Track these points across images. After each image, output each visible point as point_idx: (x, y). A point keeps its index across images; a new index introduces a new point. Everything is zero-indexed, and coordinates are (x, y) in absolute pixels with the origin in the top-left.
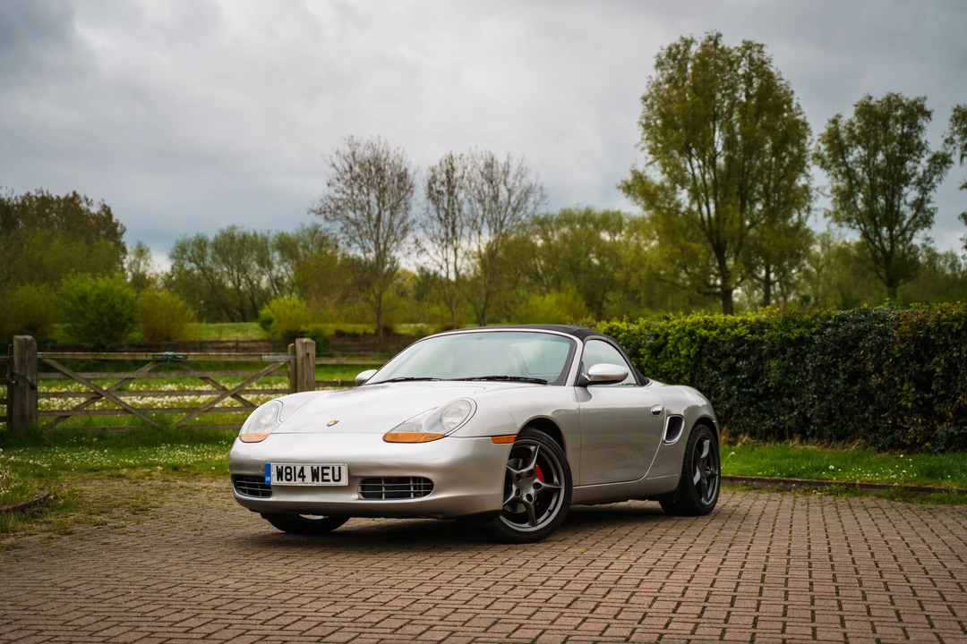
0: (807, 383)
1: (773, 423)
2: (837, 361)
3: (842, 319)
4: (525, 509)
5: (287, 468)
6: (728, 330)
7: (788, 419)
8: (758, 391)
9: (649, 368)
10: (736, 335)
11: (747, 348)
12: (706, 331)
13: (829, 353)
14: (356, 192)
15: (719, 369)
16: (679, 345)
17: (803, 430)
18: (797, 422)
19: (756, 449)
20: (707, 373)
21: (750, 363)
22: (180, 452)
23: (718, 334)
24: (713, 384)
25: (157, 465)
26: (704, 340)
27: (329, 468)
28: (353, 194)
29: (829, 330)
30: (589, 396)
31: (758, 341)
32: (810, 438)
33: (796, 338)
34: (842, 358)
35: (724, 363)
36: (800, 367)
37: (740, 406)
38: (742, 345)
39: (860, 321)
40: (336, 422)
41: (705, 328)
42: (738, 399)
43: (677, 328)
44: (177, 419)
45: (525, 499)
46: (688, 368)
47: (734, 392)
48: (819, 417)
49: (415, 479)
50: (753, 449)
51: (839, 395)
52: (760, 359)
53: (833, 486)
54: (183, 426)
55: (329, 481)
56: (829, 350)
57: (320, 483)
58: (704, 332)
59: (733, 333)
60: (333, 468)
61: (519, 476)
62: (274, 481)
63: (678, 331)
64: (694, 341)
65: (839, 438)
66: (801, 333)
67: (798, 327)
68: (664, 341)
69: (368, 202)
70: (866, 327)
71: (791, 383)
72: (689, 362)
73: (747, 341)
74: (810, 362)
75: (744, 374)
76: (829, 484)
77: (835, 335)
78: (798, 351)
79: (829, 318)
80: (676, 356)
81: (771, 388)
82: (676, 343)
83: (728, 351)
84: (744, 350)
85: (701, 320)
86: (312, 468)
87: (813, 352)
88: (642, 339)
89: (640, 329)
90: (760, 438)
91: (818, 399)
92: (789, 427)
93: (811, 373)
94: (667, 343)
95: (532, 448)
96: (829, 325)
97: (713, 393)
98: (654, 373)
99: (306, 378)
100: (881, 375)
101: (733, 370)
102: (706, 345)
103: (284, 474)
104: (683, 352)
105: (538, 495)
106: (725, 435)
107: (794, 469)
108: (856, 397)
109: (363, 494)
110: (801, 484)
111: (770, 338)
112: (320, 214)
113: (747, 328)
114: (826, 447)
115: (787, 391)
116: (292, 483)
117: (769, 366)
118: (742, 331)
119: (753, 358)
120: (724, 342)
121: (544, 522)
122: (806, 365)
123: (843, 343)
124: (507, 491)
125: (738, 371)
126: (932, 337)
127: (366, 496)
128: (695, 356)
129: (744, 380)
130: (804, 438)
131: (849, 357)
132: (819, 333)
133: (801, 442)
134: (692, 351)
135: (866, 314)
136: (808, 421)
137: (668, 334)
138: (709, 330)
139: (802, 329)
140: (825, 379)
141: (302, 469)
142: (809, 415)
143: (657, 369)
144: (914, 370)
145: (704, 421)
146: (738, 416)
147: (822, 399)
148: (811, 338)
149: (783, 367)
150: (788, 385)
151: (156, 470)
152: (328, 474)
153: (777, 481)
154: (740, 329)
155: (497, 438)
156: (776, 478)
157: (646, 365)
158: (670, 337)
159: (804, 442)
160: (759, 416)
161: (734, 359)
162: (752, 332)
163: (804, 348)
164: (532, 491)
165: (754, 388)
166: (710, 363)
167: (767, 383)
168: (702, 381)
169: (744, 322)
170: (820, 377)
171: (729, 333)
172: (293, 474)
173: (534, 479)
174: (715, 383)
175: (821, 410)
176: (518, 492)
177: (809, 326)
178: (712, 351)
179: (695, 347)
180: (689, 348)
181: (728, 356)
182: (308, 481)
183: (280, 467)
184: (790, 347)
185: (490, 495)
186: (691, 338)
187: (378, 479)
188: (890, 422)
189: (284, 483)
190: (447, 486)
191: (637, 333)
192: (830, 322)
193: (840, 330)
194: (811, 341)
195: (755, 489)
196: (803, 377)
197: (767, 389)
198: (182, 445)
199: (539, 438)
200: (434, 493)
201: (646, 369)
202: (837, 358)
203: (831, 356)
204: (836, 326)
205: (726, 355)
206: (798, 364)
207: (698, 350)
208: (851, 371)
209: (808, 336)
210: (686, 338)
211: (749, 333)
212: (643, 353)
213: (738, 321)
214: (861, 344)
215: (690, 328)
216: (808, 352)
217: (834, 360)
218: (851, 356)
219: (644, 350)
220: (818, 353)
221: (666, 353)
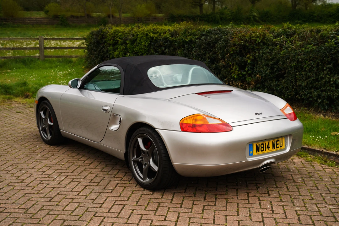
3: (210, 32)
6: (162, 34)
9: (130, 49)
10: (165, 37)
11: (169, 43)
12: (153, 34)
13: (203, 49)
15: (158, 52)
20: (153, 53)
23: (158, 36)
26: (152, 38)
29: (203, 37)
31: (174, 40)
33: (189, 41)
34: (208, 51)
35: (160, 49)
36: (191, 54)
38: (167, 42)
46: (145, 51)
52: (175, 48)
56: (203, 47)
58: (151, 35)
63: (142, 33)
64: (148, 38)
66: (191, 38)
67: (190, 35)
68: (136, 37)
70: (219, 37)
72: (146, 48)
73: (169, 40)
77: (206, 40)
78: (190, 46)
79: (204, 31)
80: (140, 45)
82: (141, 39)
83: (161, 44)
85: (152, 28)
87: (196, 47)
88: (128, 36)
94: (137, 39)
96: (203, 35)
100: (225, 61)
101: (163, 52)
102: (153, 41)
104: (143, 43)
111: (179, 39)
113: (170, 34)
117: (178, 52)
118: (168, 35)
119: (172, 48)
120: (160, 40)
123: (209, 44)
126: (247, 45)
128: (148, 45)
131: (211, 51)
132: (199, 38)
134: (147, 43)
135: (220, 30)
137: (138, 35)
143: (133, 50)
144: (238, 60)
148: (195, 41)
149: (184, 53)
154: (167, 34)
158: (139, 36)
161: (164, 48)
162: (172, 36)
163: (192, 45)
166: (154, 49)
169: (169, 30)
171: (162, 36)
177: (195, 35)
178: (155, 43)
180: (146, 41)
181: (162, 46)
184: (186, 45)
191: (127, 32)
192: (204, 33)
193: (208, 38)
202: (206, 51)
203: (203, 50)
204: (207, 36)
205: (160, 46)
206: (190, 53)
207: (149, 43)
208: (211, 58)
209: (194, 40)
210: (144, 37)
211: (170, 36)
212: (127, 43)
213: (167, 30)
214: (216, 45)
215: (146, 32)
216: (194, 47)
217: (205, 52)
218: (212, 51)
219: (128, 41)
220: (198, 48)
221: (137, 43)
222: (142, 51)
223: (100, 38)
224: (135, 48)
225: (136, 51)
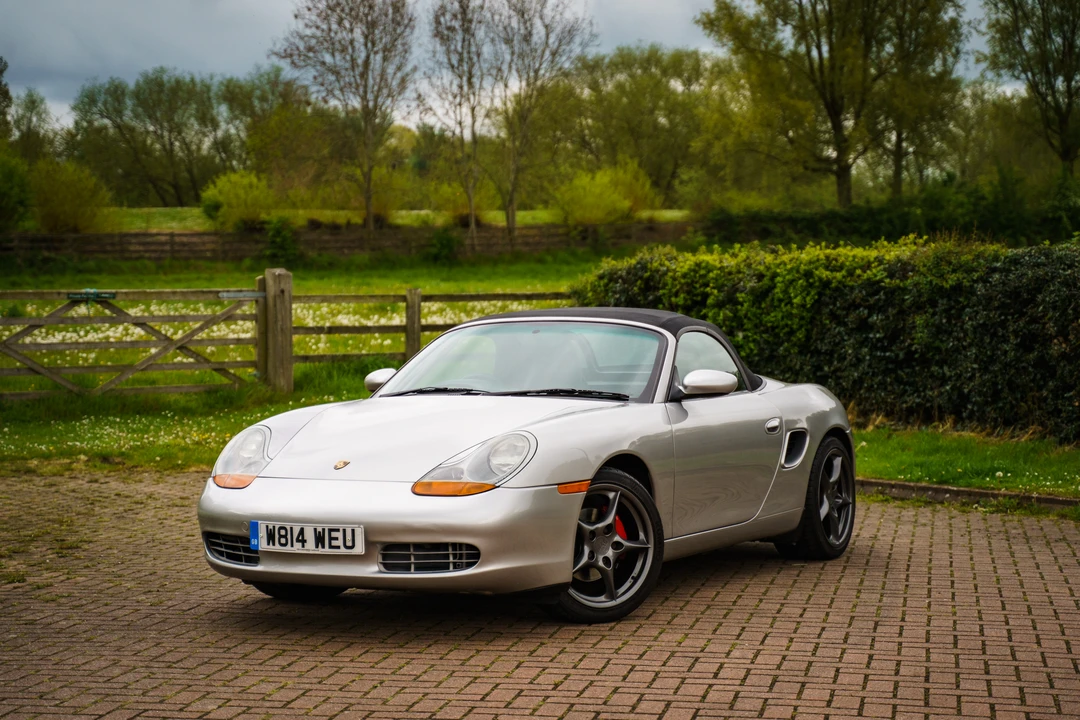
0: (964, 348)
1: (918, 400)
2: (1006, 320)
3: (1015, 261)
4: (600, 576)
5: (281, 528)
6: (858, 272)
7: (936, 395)
8: (897, 356)
9: (749, 319)
10: (869, 279)
11: (883, 297)
12: (828, 273)
13: (997, 308)
14: (334, 27)
15: (845, 324)
16: (791, 290)
17: (959, 411)
18: (950, 399)
19: (894, 436)
20: (829, 329)
21: (887, 318)
22: (108, 429)
23: (844, 277)
24: (837, 344)
25: (80, 453)
26: (826, 284)
27: (338, 530)
28: (330, 30)
29: (997, 276)
30: (685, 413)
31: (899, 288)
32: (967, 421)
33: (951, 286)
34: (1013, 315)
35: (852, 317)
36: (955, 325)
37: (873, 375)
38: (877, 292)
39: (1038, 265)
40: (346, 464)
41: (827, 268)
42: (870, 366)
43: (789, 267)
44: (103, 380)
45: (601, 564)
46: (803, 322)
47: (864, 357)
48: (980, 394)
49: (455, 546)
50: (889, 436)
51: (1006, 366)
52: (901, 312)
53: (1000, 499)
54: (112, 390)
55: (338, 547)
56: (996, 304)
57: (327, 550)
58: (825, 274)
59: (865, 276)
60: (344, 531)
61: (593, 533)
62: (263, 544)
63: (790, 271)
64: (811, 285)
65: (1007, 423)
66: (958, 279)
67: (954, 271)
68: (770, 283)
69: (352, 42)
70: (1046, 274)
71: (943, 347)
72: (804, 314)
73: (884, 288)
74: (970, 319)
75: (878, 332)
76: (995, 496)
77: (1004, 284)
78: (953, 304)
79: (996, 259)
80: (786, 305)
81: (916, 351)
82: (787, 287)
83: (858, 301)
84: (879, 300)
85: (822, 256)
86: (315, 530)
87: (974, 306)
88: (740, 280)
89: (738, 265)
90: (900, 420)
91: (979, 369)
92: (940, 407)
93: (969, 332)
94: (775, 287)
95: (611, 495)
96: (995, 270)
97: (836, 356)
98: (756, 326)
99: (280, 323)
100: (1066, 340)
101: (864, 326)
102: (828, 292)
103: (277, 536)
104: (797, 300)
105: (618, 559)
106: (852, 413)
107: (947, 471)
108: (1030, 369)
109: (386, 566)
110: (957, 493)
111: (916, 285)
112: (284, 57)
113: (885, 270)
114: (989, 435)
115: (937, 357)
116: (288, 549)
117: (914, 322)
118: (877, 273)
119: (891, 311)
120: (852, 288)
121: (626, 592)
122: (963, 323)
123: (1015, 294)
124: (578, 554)
125: (871, 328)
127: (389, 567)
128: (812, 305)
129: (879, 340)
130: (959, 421)
131: (1023, 314)
132: (984, 280)
133: (954, 427)
134: (808, 299)
135: (1047, 256)
136: (965, 399)
137: (775, 275)
138: (832, 271)
139: (959, 275)
140: (990, 343)
141: (302, 531)
142: (966, 391)
143: (761, 321)
145: (837, 432)
146: (870, 389)
147: (985, 369)
148: (972, 286)
149: (933, 325)
150: (938, 350)
151: (78, 461)
152: (337, 539)
153: (925, 489)
154: (874, 271)
155: (564, 487)
156: (924, 484)
157: (746, 316)
158: (779, 279)
159: (959, 426)
160: (898, 389)
161: (866, 312)
162: (891, 276)
163: (961, 299)
164: (610, 553)
165: (892, 351)
166: (833, 316)
167: (911, 345)
168: (822, 340)
169: (879, 260)
170: (982, 340)
171: (859, 276)
172: (289, 537)
173: (613, 536)
174: (839, 343)
175: (983, 384)
176: (592, 555)
177: (970, 270)
178: (836, 299)
179: (813, 293)
180: (804, 294)
181: (859, 306)
182: (310, 546)
183: (271, 527)
184: (942, 298)
185: (556, 563)
186: (807, 281)
187: (406, 546)
188: (1077, 404)
189: (277, 548)
190: (498, 554)
191: (734, 270)
192: (999, 265)
193: (1012, 276)
194: (972, 291)
195: (895, 498)
196: (959, 339)
197: (910, 354)
198: (111, 418)
199: (618, 480)
200: (481, 566)
201: (745, 321)
202: (1006, 315)
203: (998, 312)
204: (1005, 271)
205: (855, 306)
206: (954, 322)
207: (816, 297)
208: (1024, 333)
209: (968, 284)
210: (801, 281)
211: (887, 277)
212: (741, 299)
213: (872, 259)
214: (1040, 297)
215: (806, 268)
216: (968, 306)
217: (1003, 317)
218: (1026, 313)
219: (743, 295)
220: (981, 307)
221: (773, 300)
222: (789, 323)
223: (640, 289)
224: (768, 314)
225: (769, 325)
